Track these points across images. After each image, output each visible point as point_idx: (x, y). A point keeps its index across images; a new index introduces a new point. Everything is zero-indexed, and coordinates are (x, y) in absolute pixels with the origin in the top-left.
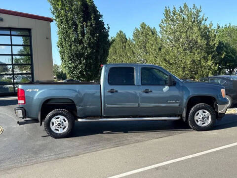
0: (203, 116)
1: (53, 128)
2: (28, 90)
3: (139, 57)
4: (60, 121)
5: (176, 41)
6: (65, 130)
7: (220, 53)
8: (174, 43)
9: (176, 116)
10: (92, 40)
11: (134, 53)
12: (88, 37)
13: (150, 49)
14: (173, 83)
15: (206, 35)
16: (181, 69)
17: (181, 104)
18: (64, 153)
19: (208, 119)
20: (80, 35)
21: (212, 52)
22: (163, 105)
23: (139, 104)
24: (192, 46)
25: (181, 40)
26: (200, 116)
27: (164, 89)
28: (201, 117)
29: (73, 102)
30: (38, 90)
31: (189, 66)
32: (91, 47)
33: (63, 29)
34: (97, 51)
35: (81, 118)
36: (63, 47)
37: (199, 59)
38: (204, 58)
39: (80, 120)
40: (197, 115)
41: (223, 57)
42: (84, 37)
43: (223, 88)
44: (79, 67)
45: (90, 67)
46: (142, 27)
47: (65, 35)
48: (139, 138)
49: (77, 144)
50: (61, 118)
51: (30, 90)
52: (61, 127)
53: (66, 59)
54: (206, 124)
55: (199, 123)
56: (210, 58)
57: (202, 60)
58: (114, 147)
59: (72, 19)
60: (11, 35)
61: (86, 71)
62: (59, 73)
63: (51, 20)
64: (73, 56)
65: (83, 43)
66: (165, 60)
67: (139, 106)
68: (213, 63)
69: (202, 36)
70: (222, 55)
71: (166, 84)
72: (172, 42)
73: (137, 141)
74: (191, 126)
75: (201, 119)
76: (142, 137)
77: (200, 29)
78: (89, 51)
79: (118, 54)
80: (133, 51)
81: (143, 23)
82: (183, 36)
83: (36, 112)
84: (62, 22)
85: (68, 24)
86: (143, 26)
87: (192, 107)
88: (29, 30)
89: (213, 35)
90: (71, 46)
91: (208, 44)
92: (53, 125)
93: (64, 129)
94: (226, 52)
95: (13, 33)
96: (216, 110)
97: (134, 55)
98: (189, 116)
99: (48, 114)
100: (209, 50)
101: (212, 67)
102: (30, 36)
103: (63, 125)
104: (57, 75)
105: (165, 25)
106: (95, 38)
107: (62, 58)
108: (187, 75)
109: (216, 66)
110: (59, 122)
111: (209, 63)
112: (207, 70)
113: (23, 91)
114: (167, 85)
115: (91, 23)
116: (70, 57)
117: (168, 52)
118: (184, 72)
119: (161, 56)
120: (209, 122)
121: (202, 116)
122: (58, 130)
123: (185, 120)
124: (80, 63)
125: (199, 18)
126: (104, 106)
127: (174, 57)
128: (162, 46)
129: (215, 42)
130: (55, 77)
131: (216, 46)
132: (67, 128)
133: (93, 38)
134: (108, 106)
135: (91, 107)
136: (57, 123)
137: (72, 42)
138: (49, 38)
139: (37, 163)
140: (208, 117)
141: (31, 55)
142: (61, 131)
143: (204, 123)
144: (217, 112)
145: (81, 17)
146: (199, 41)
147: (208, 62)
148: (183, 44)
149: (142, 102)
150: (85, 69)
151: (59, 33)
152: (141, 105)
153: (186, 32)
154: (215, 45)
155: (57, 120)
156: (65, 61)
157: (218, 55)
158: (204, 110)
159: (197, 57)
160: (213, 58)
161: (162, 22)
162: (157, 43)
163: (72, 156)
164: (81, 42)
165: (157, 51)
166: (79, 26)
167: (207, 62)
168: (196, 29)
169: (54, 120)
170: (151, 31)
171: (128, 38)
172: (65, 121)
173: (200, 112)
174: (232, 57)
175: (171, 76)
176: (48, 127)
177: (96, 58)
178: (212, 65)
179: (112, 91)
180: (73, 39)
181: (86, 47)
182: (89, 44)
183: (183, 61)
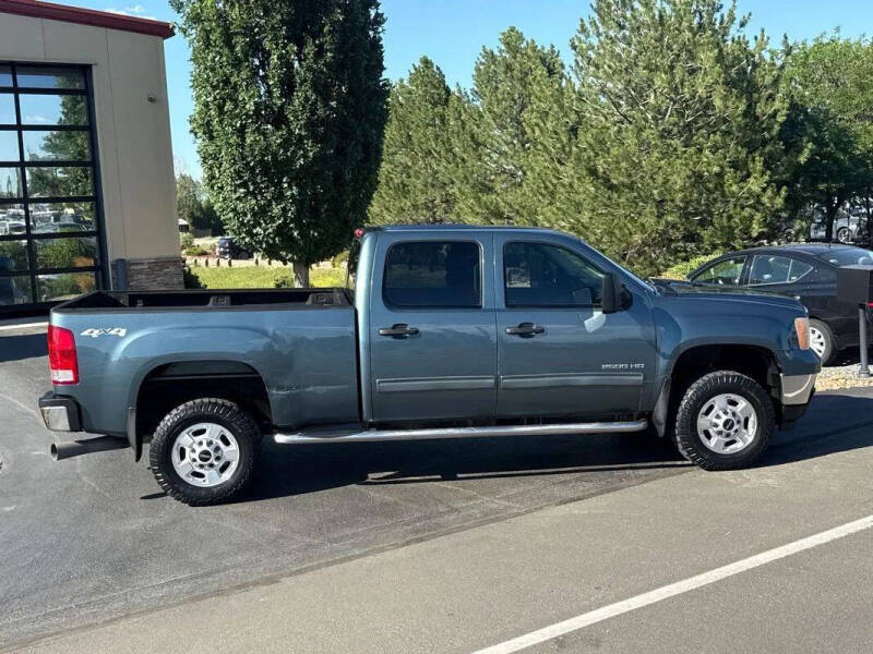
0: (730, 416)
1: (183, 468)
2: (86, 333)
3: (495, 156)
4: (210, 443)
5: (633, 104)
6: (227, 476)
7: (793, 147)
8: (624, 108)
9: (629, 418)
10: (320, 112)
11: (478, 144)
12: (307, 99)
13: (537, 132)
14: (620, 300)
15: (742, 77)
16: (650, 208)
17: (649, 372)
18: (226, 568)
19: (746, 427)
20: (277, 92)
21: (765, 143)
22: (585, 380)
23: (497, 378)
24: (693, 121)
25: (652, 100)
26: (718, 417)
27: (586, 322)
28: (720, 422)
29: (255, 372)
30: (123, 332)
31: (680, 195)
32: (316, 139)
33: (213, 70)
34: (340, 151)
35: (286, 431)
36: (211, 138)
37: (716, 169)
38: (735, 165)
39: (280, 438)
40: (707, 413)
41: (802, 159)
42: (290, 102)
43: (801, 315)
44: (276, 210)
45: (315, 212)
46: (507, 44)
47: (220, 92)
48: (498, 504)
49: (272, 529)
50: (213, 431)
51: (96, 334)
52: (211, 466)
53: (225, 179)
54: (739, 446)
55: (712, 444)
56: (759, 166)
57: (729, 173)
58: (408, 543)
59: (248, 30)
60: (16, 90)
61: (299, 226)
62: (200, 208)
63: (164, 31)
64: (252, 170)
65: (287, 123)
66: (593, 172)
67: (497, 383)
68: (768, 183)
69: (730, 84)
70: (800, 151)
71: (595, 303)
72: (618, 106)
73: (490, 517)
74: (684, 453)
75: (721, 428)
76: (508, 498)
77: (720, 59)
78: (312, 149)
79: (417, 148)
80: (472, 137)
81: (512, 29)
82: (658, 82)
83: (121, 412)
84: (207, 44)
85: (232, 48)
86: (512, 40)
87: (688, 386)
88: (85, 70)
89: (768, 80)
90: (241, 132)
91: (749, 113)
92: (183, 456)
93: (223, 469)
94: (815, 141)
95: (24, 80)
96: (774, 393)
97: (476, 150)
98: (679, 416)
99: (162, 418)
100: (752, 133)
101: (765, 199)
102: (87, 93)
103: (218, 458)
104: (192, 216)
105: (594, 41)
106: (333, 104)
107: (212, 177)
108: (673, 227)
109: (778, 193)
110: (205, 447)
111: (754, 185)
112: (747, 212)
113: (66, 334)
114: (598, 307)
115: (321, 46)
116: (238, 174)
117: (602, 142)
118: (660, 216)
119: (579, 159)
120: (749, 436)
121: (724, 418)
122: (201, 476)
123: (662, 430)
124: (279, 197)
125: (717, 16)
126: (371, 385)
127: (624, 164)
128: (579, 123)
129: (777, 105)
130: (182, 222)
131: (781, 119)
132: (234, 466)
133: (326, 105)
134: (383, 385)
135: (321, 390)
136: (199, 450)
137: (248, 116)
138: (157, 100)
139: (127, 616)
140: (747, 420)
141: (94, 163)
142: (212, 479)
143: (733, 442)
144: (777, 402)
145: (282, 21)
146: (718, 103)
147: (751, 180)
148: (660, 113)
149: (509, 372)
150: (297, 219)
151: (197, 83)
152: (505, 382)
153: (672, 68)
154: (774, 115)
155: (198, 438)
156: (222, 188)
157: (786, 152)
158: (733, 397)
159: (710, 163)
160: (767, 165)
161: (583, 30)
162: (561, 107)
163: (256, 584)
164: (279, 120)
165: (565, 140)
166: (274, 59)
167: (744, 179)
168: (706, 57)
169: (185, 439)
170: (543, 61)
171: (453, 89)
172: (227, 443)
173: (719, 401)
174: (836, 161)
175: (613, 275)
176: (163, 464)
177: (338, 178)
178: (764, 190)
179: (398, 333)
180: (250, 106)
181: (301, 138)
182: (310, 125)
183: (660, 180)
